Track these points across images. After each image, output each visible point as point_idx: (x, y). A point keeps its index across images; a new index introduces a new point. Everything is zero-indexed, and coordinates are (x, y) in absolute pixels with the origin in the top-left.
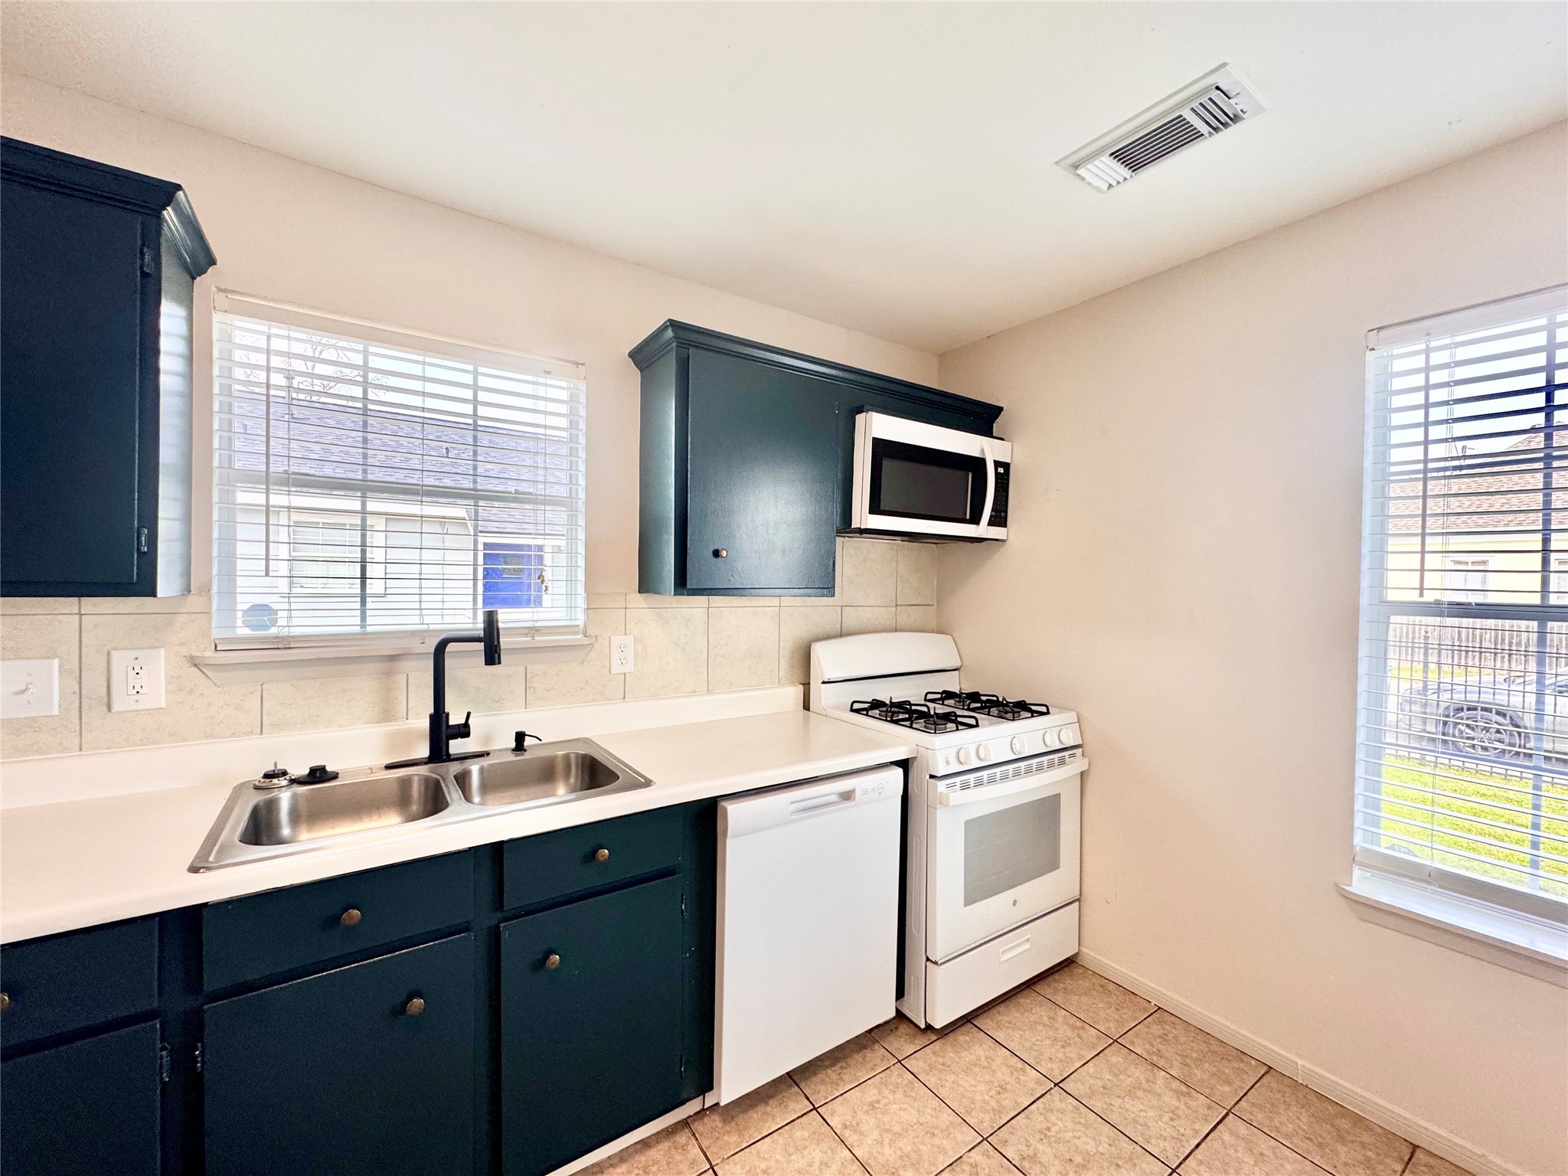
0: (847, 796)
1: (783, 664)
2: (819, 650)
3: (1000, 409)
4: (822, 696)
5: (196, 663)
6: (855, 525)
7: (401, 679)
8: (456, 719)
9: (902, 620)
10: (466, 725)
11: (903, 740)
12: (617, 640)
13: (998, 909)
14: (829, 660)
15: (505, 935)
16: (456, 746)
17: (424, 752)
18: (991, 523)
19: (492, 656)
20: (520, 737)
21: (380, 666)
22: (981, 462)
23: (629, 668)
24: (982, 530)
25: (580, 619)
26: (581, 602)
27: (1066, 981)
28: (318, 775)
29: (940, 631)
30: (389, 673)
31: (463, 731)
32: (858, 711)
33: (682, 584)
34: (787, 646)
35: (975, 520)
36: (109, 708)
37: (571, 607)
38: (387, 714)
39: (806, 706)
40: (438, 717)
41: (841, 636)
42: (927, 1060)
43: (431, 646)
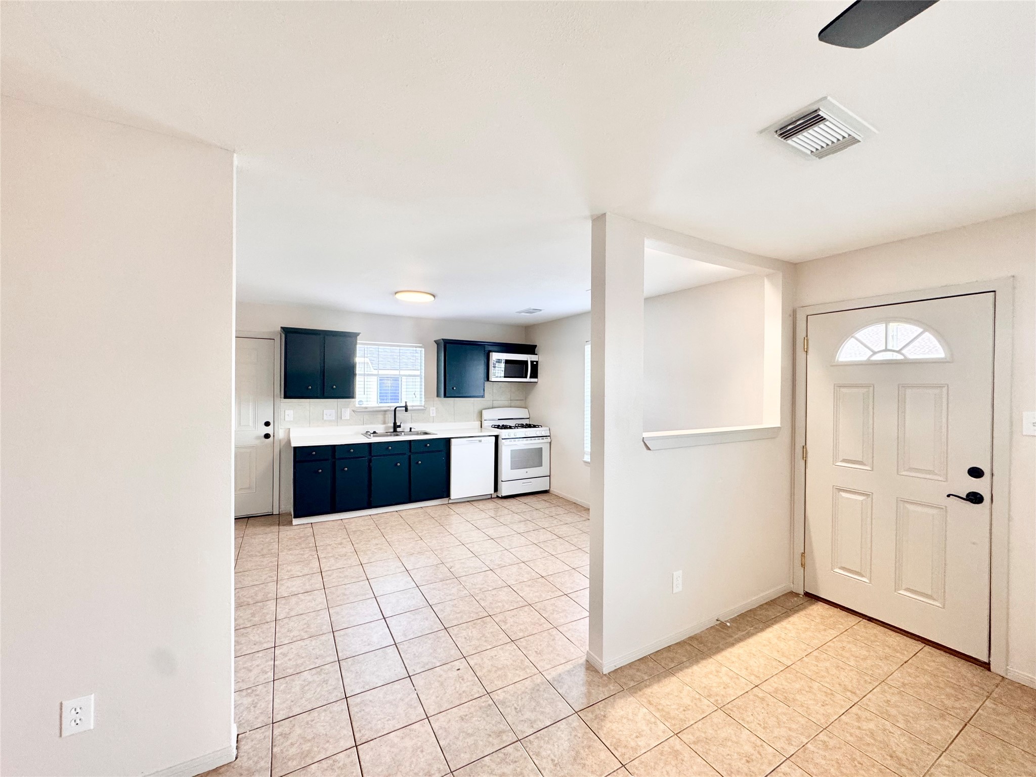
0: (480, 441)
1: (475, 416)
2: (484, 412)
3: (536, 346)
4: (485, 424)
5: (353, 411)
6: (490, 380)
7: (387, 416)
8: (398, 424)
9: (512, 404)
10: (400, 425)
11: (497, 432)
12: (431, 408)
13: (521, 473)
14: (486, 414)
15: (412, 457)
16: (398, 429)
17: (392, 430)
18: (531, 377)
19: (406, 410)
20: (411, 429)
21: (382, 413)
22: (527, 362)
23: (435, 415)
24: (528, 379)
25: (423, 404)
26: (423, 399)
27: (545, 497)
28: (374, 432)
29: (526, 408)
30: (385, 414)
31: (399, 426)
32: (494, 427)
33: (445, 396)
34: (476, 411)
35: (526, 377)
36: (341, 418)
37: (421, 401)
38: (384, 423)
39: (481, 427)
40: (395, 423)
41: (493, 408)
42: (500, 502)
43: (394, 408)
